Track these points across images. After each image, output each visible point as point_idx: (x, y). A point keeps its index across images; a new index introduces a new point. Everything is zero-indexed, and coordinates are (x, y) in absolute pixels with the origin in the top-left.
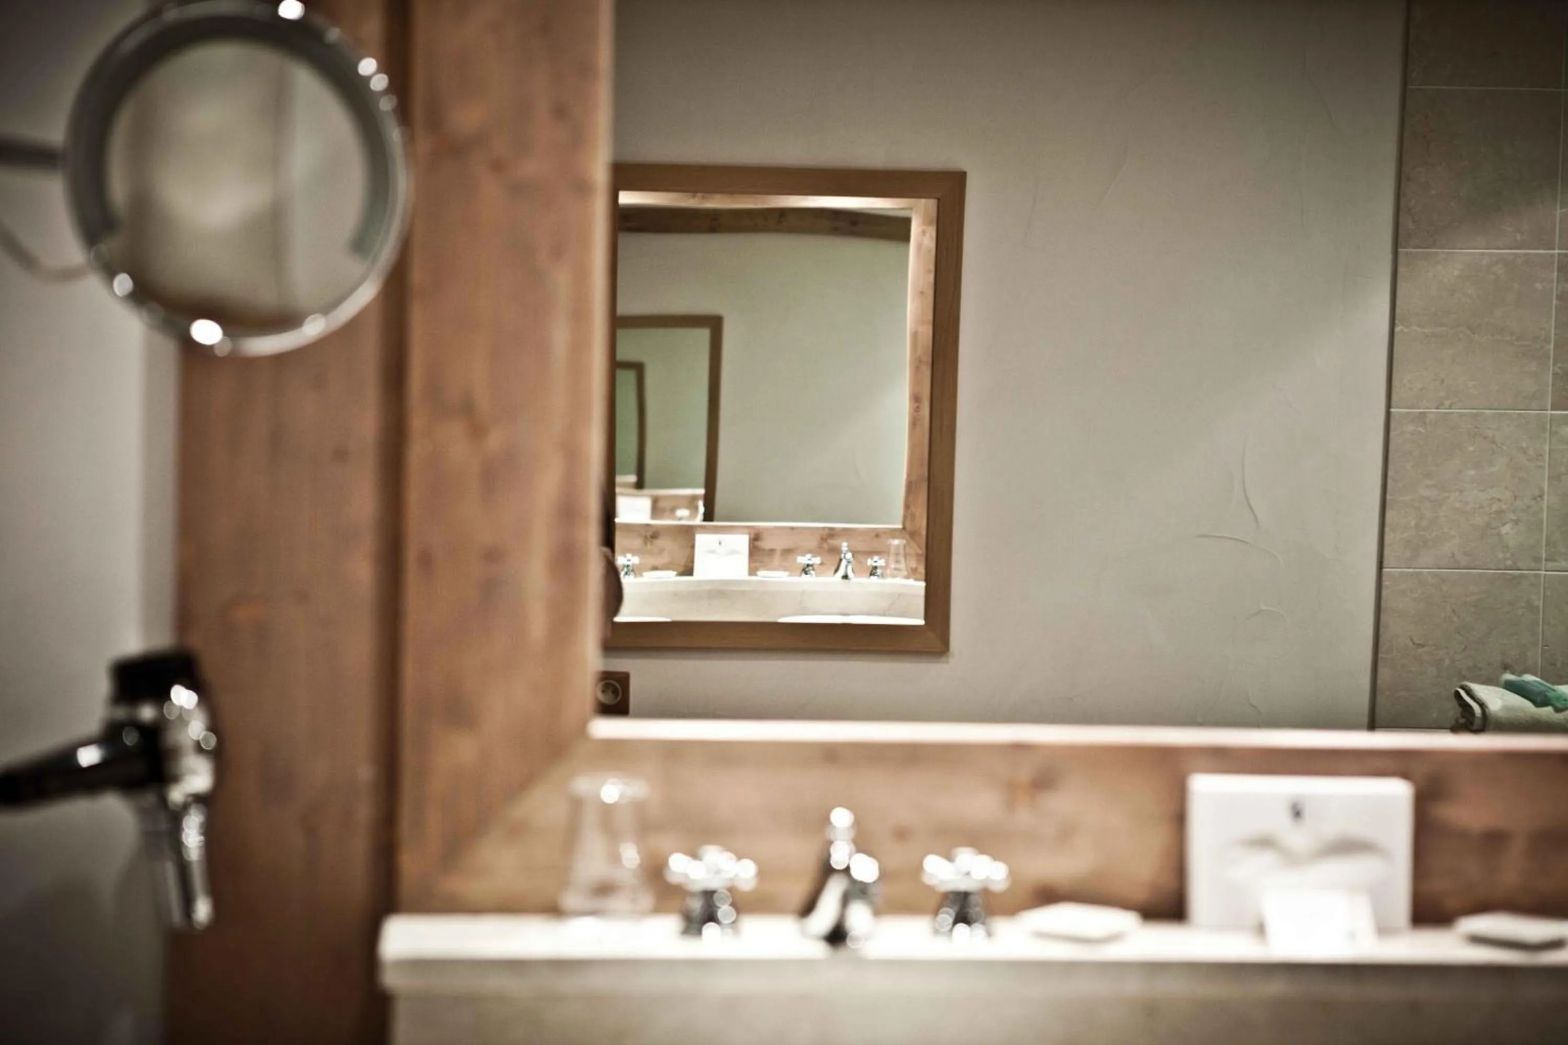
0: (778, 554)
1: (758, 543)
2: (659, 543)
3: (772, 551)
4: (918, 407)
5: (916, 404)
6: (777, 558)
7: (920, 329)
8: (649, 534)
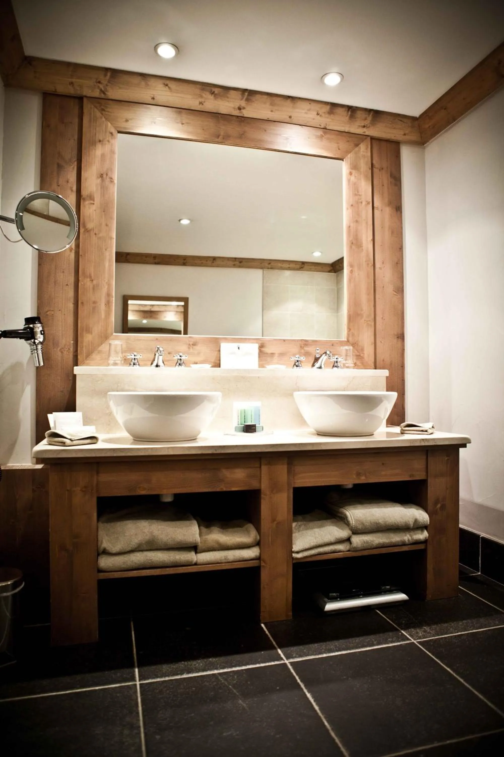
0: (277, 355)
1: (263, 349)
2: (198, 348)
3: (273, 354)
4: (351, 270)
5: (351, 269)
6: (276, 357)
7: (352, 225)
8: (191, 343)
